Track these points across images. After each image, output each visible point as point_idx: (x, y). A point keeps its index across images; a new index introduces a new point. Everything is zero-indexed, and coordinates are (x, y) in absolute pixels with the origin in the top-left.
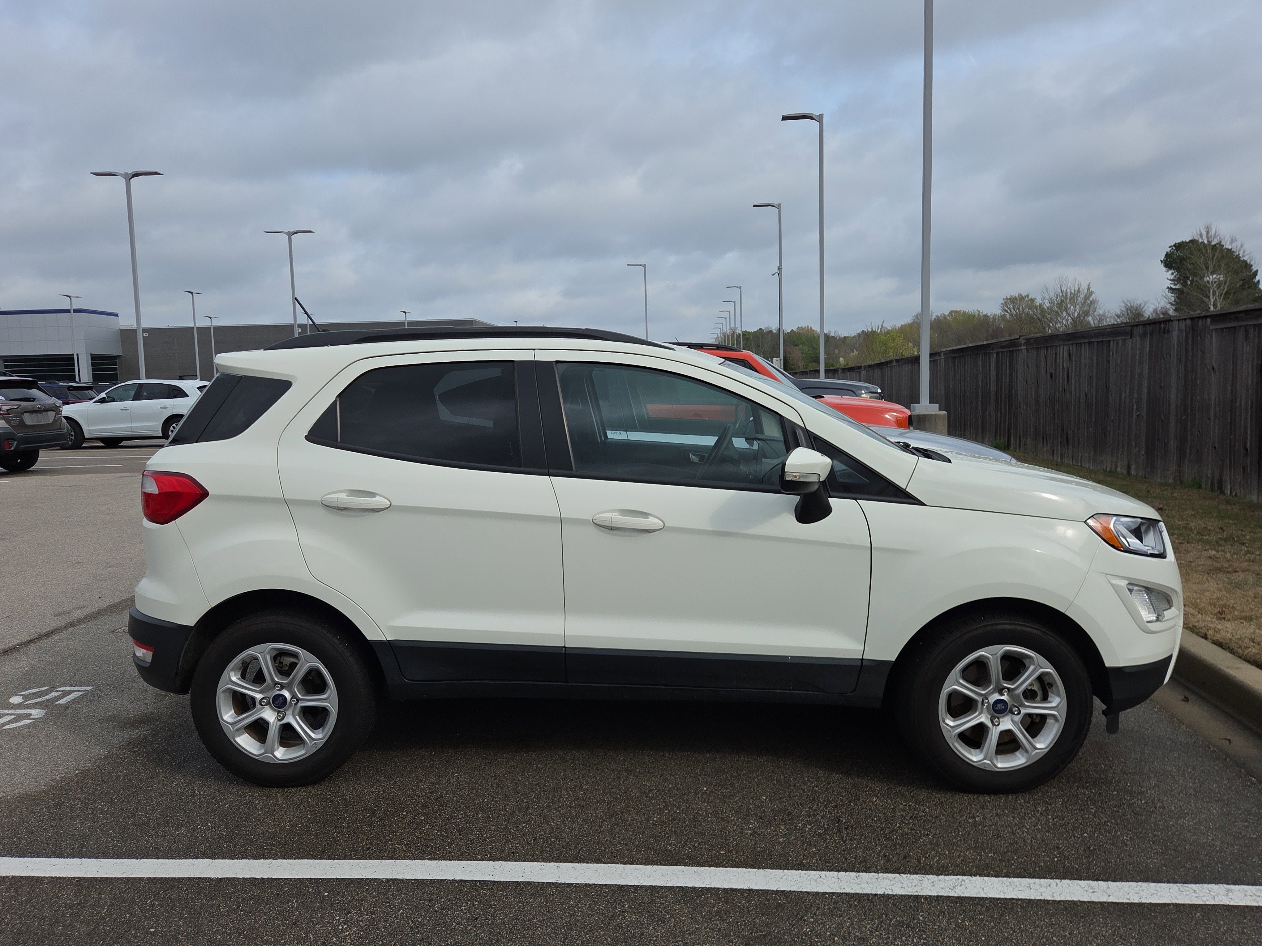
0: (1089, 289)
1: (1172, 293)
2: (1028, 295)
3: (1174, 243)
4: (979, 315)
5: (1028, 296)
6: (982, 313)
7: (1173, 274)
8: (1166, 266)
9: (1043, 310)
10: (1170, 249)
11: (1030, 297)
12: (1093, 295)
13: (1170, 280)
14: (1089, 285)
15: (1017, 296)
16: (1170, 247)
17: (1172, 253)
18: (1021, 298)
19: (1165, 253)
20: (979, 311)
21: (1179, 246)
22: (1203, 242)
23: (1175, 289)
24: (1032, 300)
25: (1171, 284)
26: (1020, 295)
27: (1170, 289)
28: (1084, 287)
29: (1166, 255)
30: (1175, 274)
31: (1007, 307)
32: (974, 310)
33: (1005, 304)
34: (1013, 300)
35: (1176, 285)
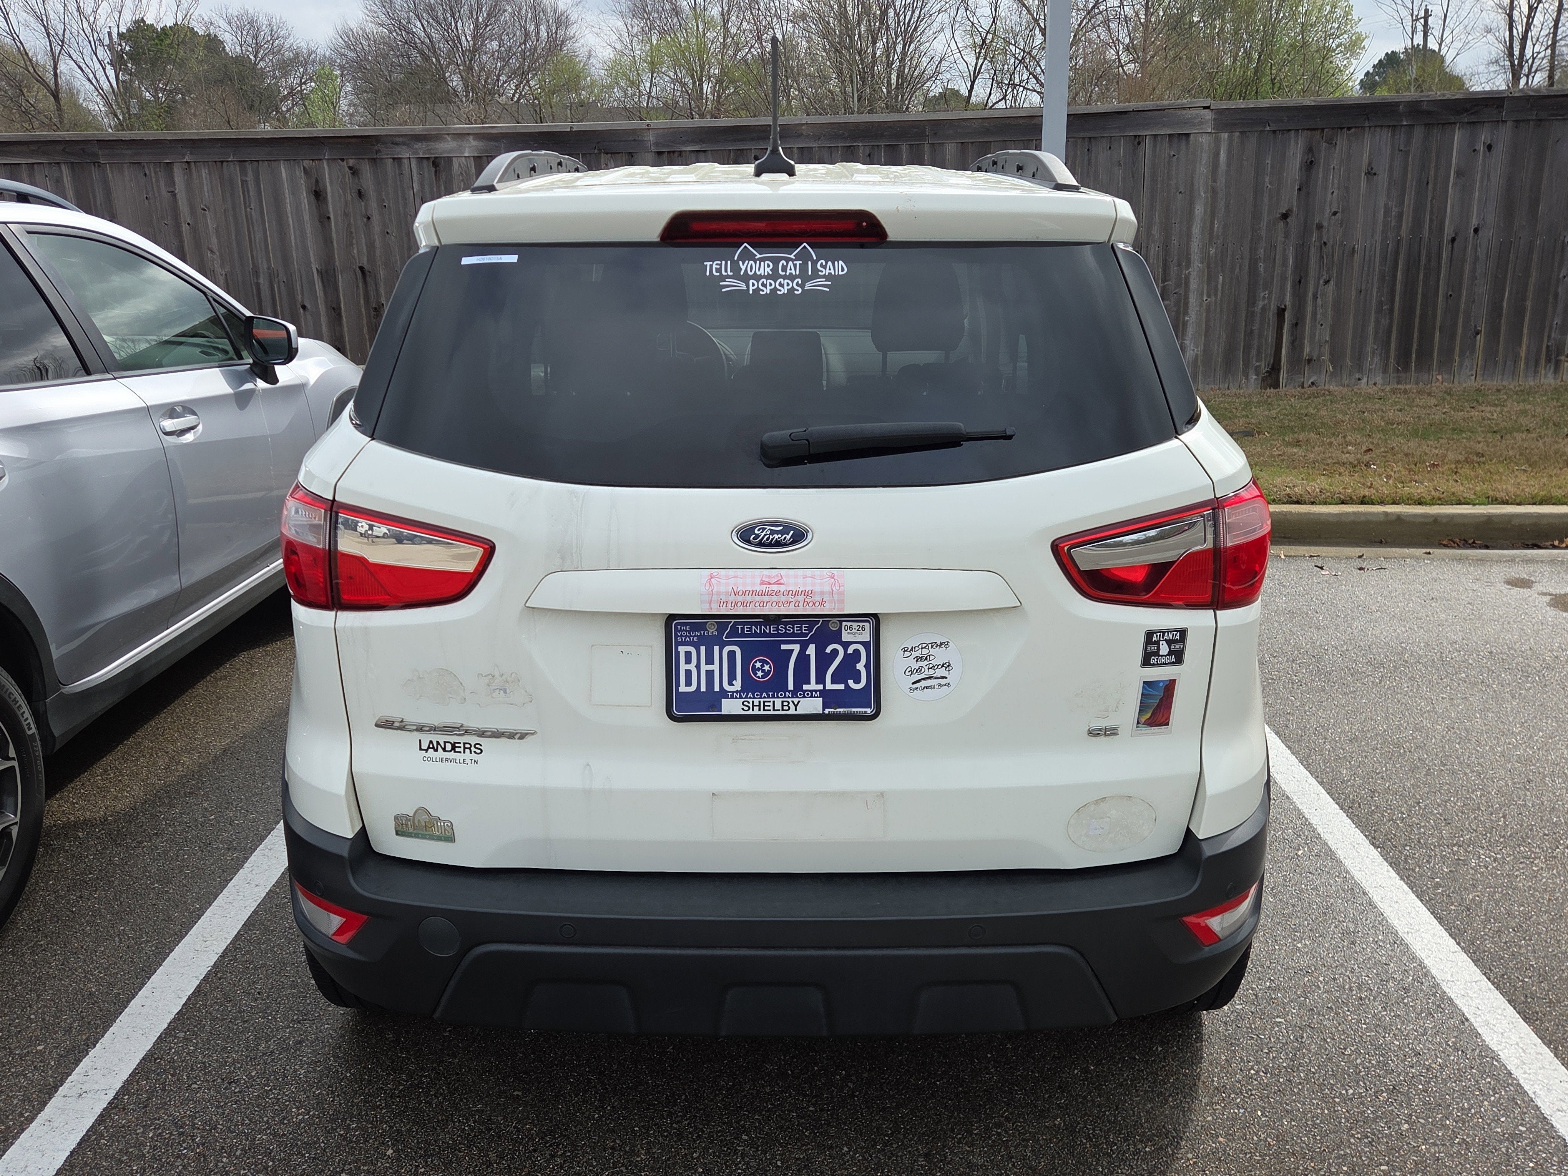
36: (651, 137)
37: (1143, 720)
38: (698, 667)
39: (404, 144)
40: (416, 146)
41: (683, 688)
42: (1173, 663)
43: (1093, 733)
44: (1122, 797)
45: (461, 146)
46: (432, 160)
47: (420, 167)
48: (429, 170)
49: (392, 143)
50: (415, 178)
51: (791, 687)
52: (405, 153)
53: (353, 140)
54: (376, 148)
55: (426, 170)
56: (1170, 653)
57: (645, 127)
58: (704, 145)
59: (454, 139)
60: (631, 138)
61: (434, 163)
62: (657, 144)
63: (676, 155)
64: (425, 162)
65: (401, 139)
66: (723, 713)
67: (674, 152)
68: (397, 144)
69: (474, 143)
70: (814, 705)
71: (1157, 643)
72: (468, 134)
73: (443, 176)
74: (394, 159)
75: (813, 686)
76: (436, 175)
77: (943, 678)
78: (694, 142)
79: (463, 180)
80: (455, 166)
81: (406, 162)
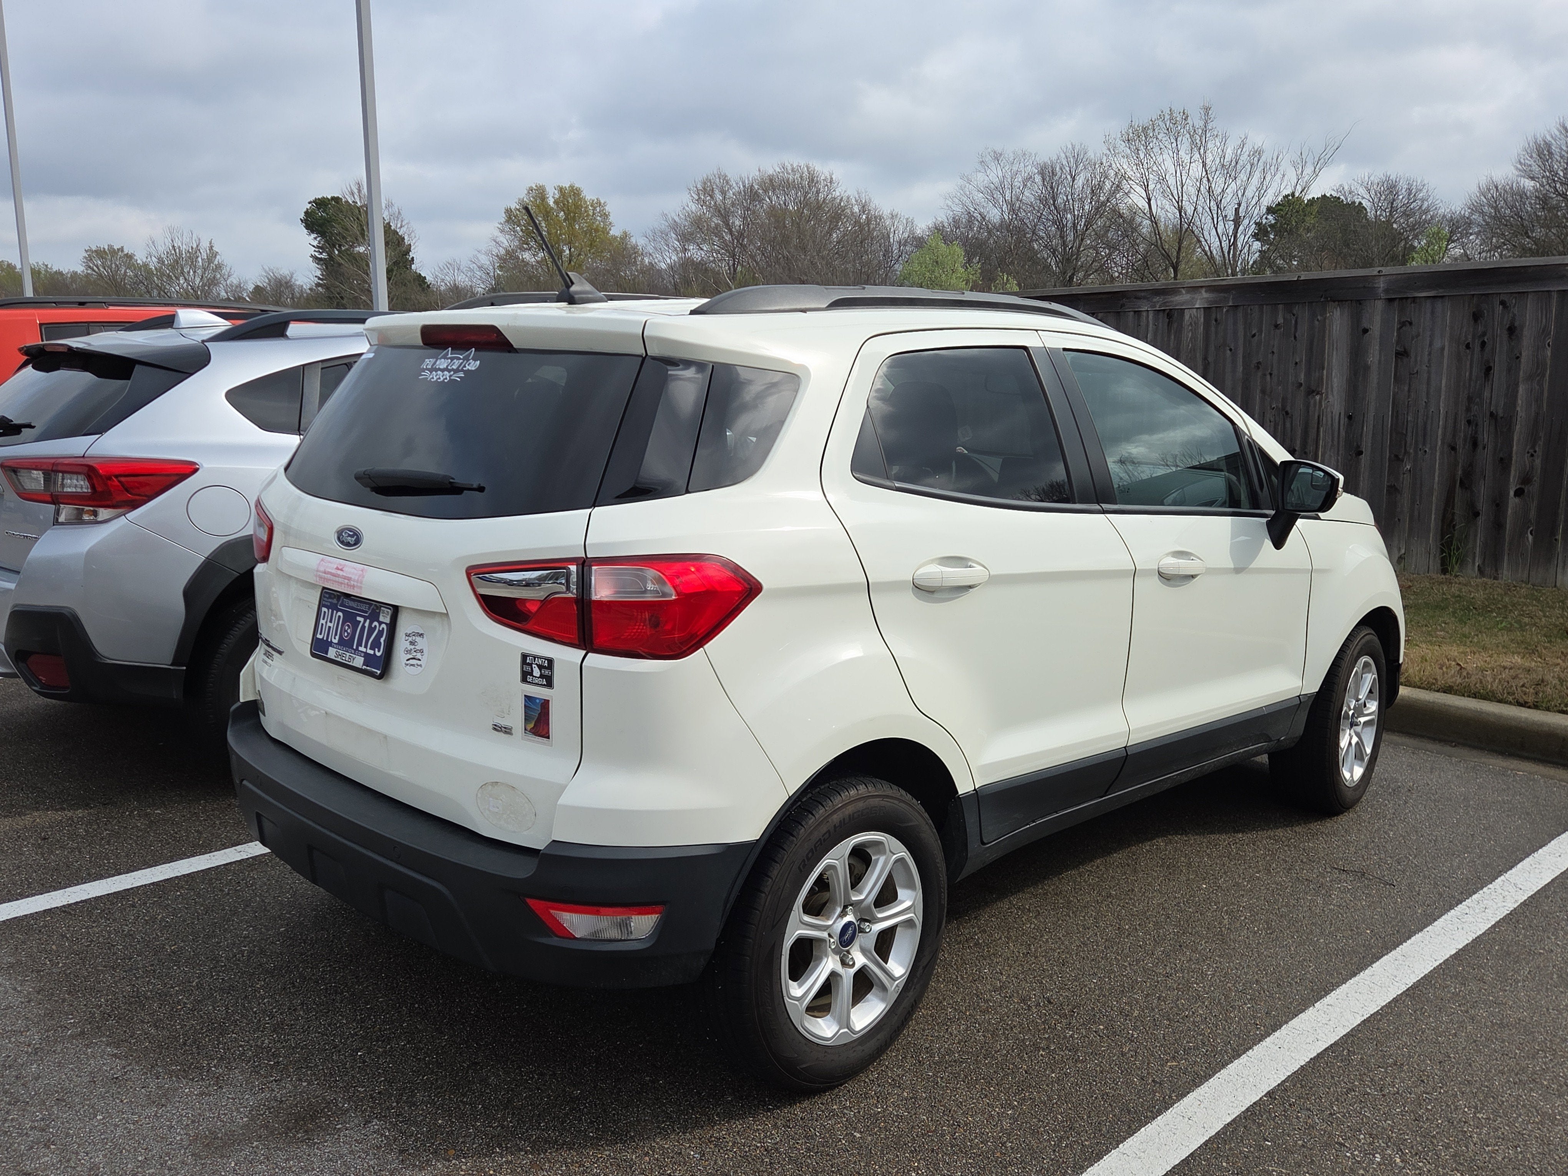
0: (211, 248)
1: (318, 264)
2: (122, 247)
3: (314, 198)
4: (46, 271)
5: (122, 249)
6: (51, 268)
7: (315, 238)
8: (307, 227)
9: (149, 272)
10: (310, 205)
11: (126, 251)
12: (218, 257)
13: (314, 246)
14: (211, 243)
15: (106, 248)
16: (309, 203)
17: (313, 212)
18: (113, 252)
19: (305, 210)
20: (46, 266)
21: (321, 203)
22: (348, 202)
23: (321, 259)
24: (130, 257)
25: (315, 251)
26: (110, 246)
27: (315, 258)
28: (205, 245)
29: (305, 213)
30: (318, 239)
31: (94, 264)
32: (37, 263)
33: (90, 259)
34: (100, 253)
35: (321, 253)
36: (1381, 284)
37: (529, 728)
38: (326, 622)
39: (1144, 298)
40: (1155, 300)
41: (319, 636)
42: (544, 685)
43: (497, 728)
44: (508, 786)
45: (1193, 298)
46: (1167, 312)
47: (1156, 319)
48: (1163, 319)
49: (1136, 298)
50: (1150, 329)
51: (355, 648)
52: (1145, 307)
53: (1104, 296)
54: (1121, 302)
55: (1160, 321)
56: (542, 676)
57: (1376, 273)
58: (1441, 290)
59: (1187, 293)
60: (1361, 285)
61: (1168, 315)
62: (1386, 291)
63: (1409, 301)
64: (1161, 314)
65: (1143, 294)
66: (328, 656)
67: (1407, 298)
68: (1140, 299)
69: (1205, 294)
70: (359, 662)
71: (531, 665)
72: (1202, 287)
73: (1175, 325)
74: (1135, 312)
75: (362, 649)
76: (1168, 325)
77: (419, 660)
78: (1429, 287)
79: (1191, 330)
80: (1187, 317)
81: (1144, 314)
